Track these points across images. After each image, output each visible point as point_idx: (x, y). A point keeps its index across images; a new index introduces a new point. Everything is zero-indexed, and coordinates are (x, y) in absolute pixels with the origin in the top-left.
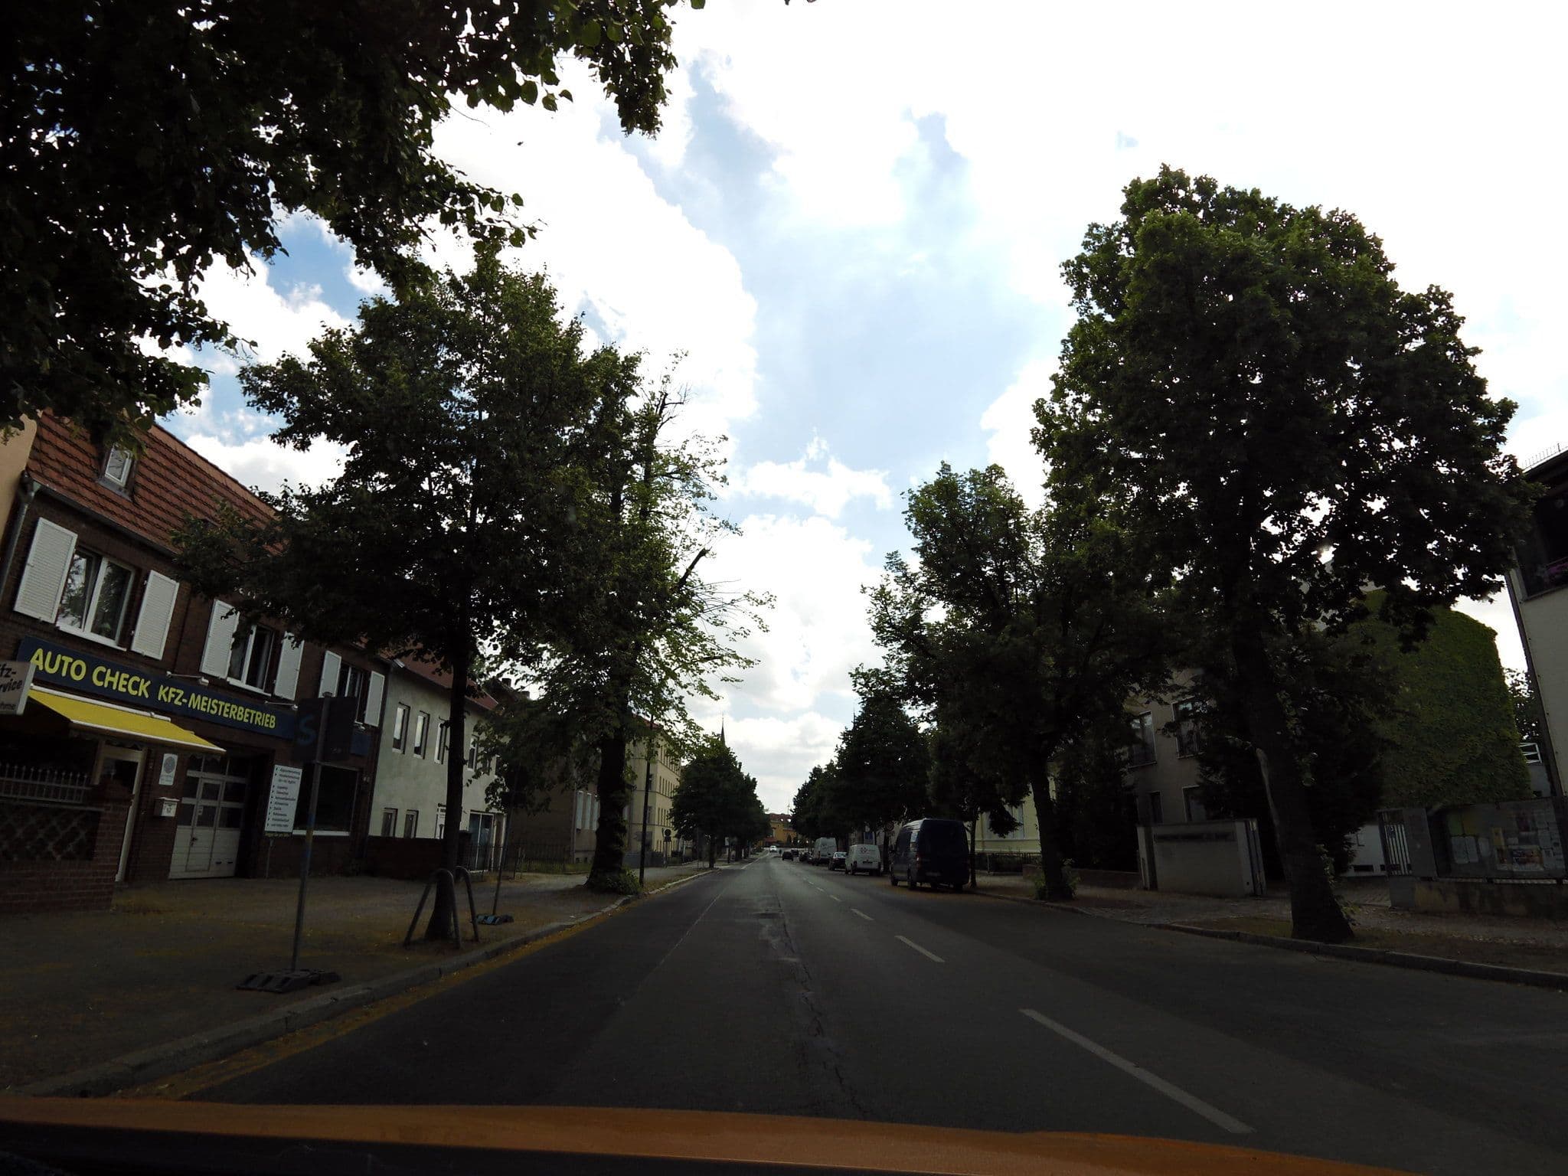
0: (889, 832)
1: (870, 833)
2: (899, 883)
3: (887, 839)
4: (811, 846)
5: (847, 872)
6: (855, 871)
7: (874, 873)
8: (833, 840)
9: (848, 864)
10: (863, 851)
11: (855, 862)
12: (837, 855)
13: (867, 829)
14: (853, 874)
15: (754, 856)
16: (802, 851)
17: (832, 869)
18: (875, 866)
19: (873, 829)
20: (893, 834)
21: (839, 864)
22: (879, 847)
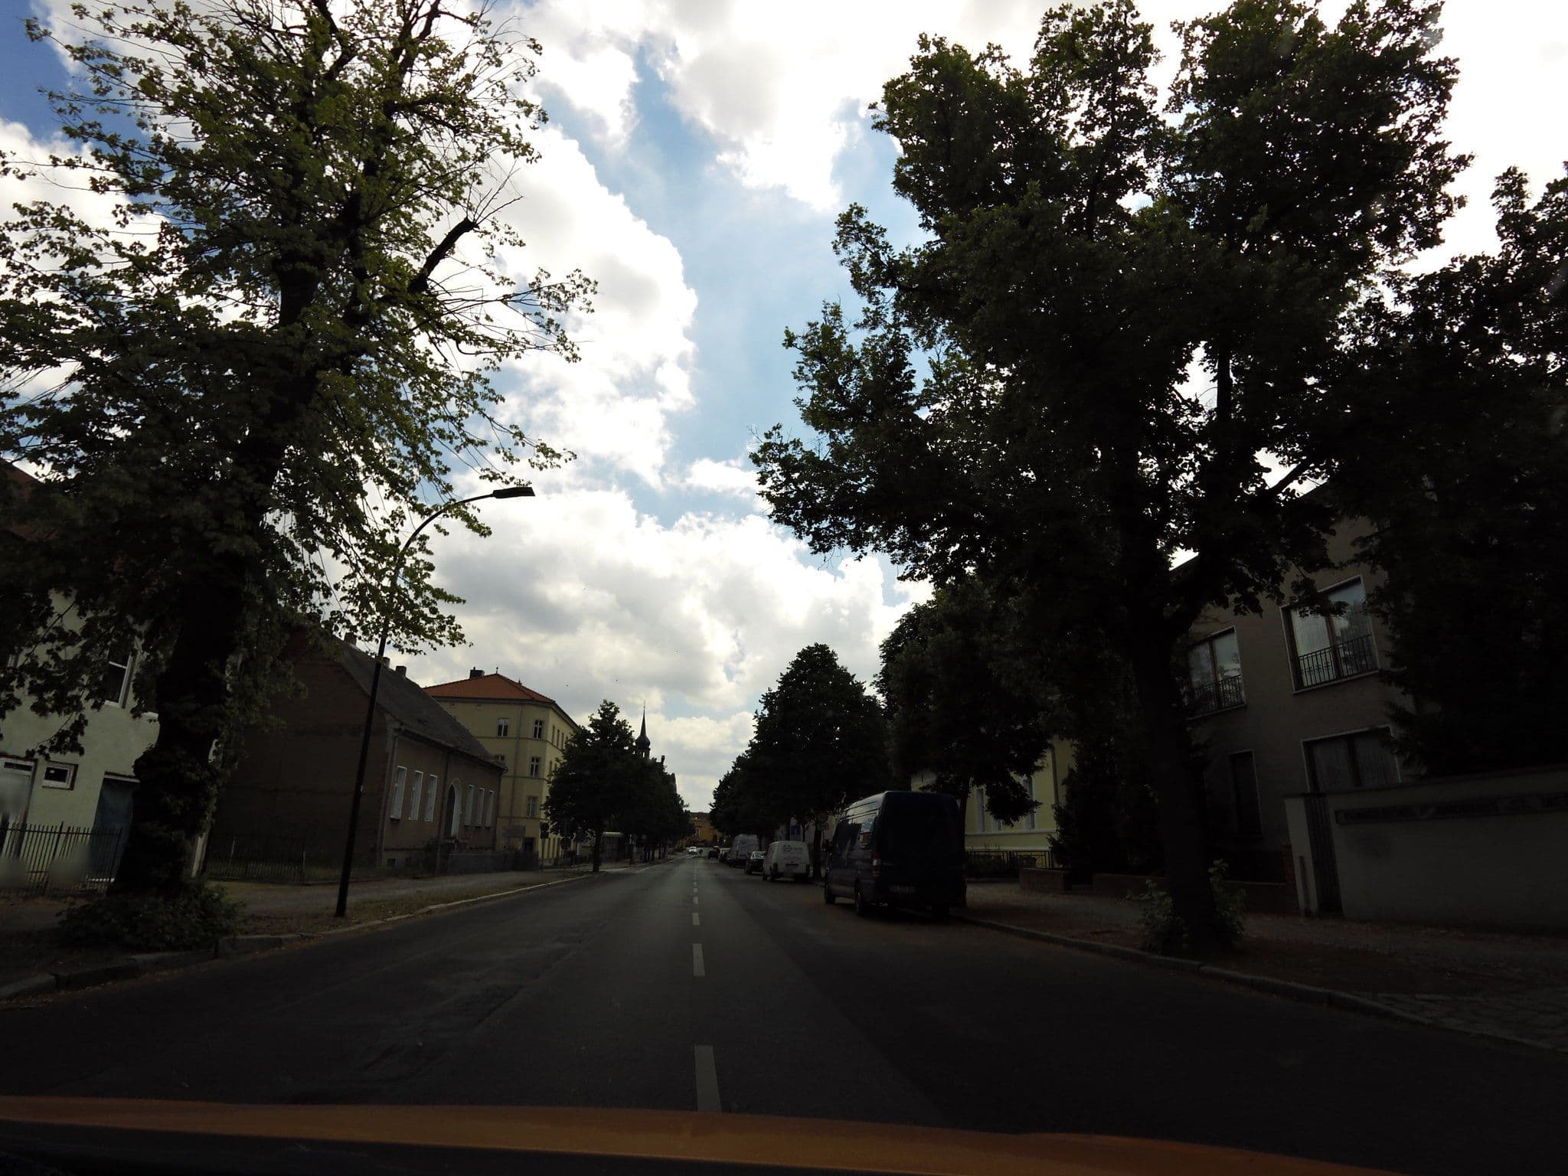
0: (821, 826)
1: (797, 827)
2: (838, 900)
3: (818, 834)
4: (729, 845)
5: (765, 878)
6: (775, 876)
7: (801, 879)
8: (754, 838)
9: (767, 867)
10: (785, 849)
11: (776, 865)
12: (755, 855)
13: (793, 822)
14: (773, 881)
15: (672, 856)
16: (723, 851)
17: (749, 873)
18: (801, 869)
19: (802, 821)
20: (827, 827)
21: (758, 865)
22: (809, 846)
